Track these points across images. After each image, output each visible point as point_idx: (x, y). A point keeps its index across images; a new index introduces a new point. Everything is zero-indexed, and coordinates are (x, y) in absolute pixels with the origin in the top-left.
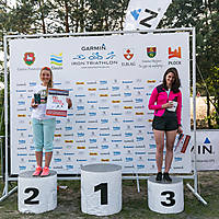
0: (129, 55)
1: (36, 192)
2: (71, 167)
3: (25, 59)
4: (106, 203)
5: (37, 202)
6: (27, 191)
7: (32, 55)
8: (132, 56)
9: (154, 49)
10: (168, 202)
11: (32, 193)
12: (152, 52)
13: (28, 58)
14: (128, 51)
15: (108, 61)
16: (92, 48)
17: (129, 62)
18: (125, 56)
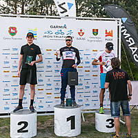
1: (26, 124)
4: (74, 128)
5: (27, 131)
6: (20, 124)
10: (110, 125)
11: (23, 125)
13: (12, 31)
14: (81, 31)
17: (81, 37)
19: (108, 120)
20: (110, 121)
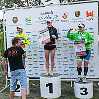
0: (65, 16)
1: (19, 86)
2: (37, 74)
3: (13, 20)
4: (52, 93)
5: (19, 91)
7: (16, 18)
8: (67, 16)
9: (79, 12)
10: (84, 93)
14: (65, 14)
15: (54, 20)
16: (46, 13)
17: (65, 20)
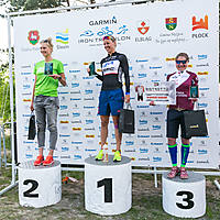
0: (143, 28)
1: (35, 185)
3: (30, 39)
4: (111, 201)
5: (37, 196)
6: (26, 183)
8: (147, 29)
9: (175, 19)
10: (186, 204)
11: (30, 185)
12: (171, 23)
13: (33, 37)
14: (143, 24)
15: (120, 36)
16: (101, 22)
17: (144, 36)
18: (139, 29)
19: (180, 194)
20: (185, 196)
